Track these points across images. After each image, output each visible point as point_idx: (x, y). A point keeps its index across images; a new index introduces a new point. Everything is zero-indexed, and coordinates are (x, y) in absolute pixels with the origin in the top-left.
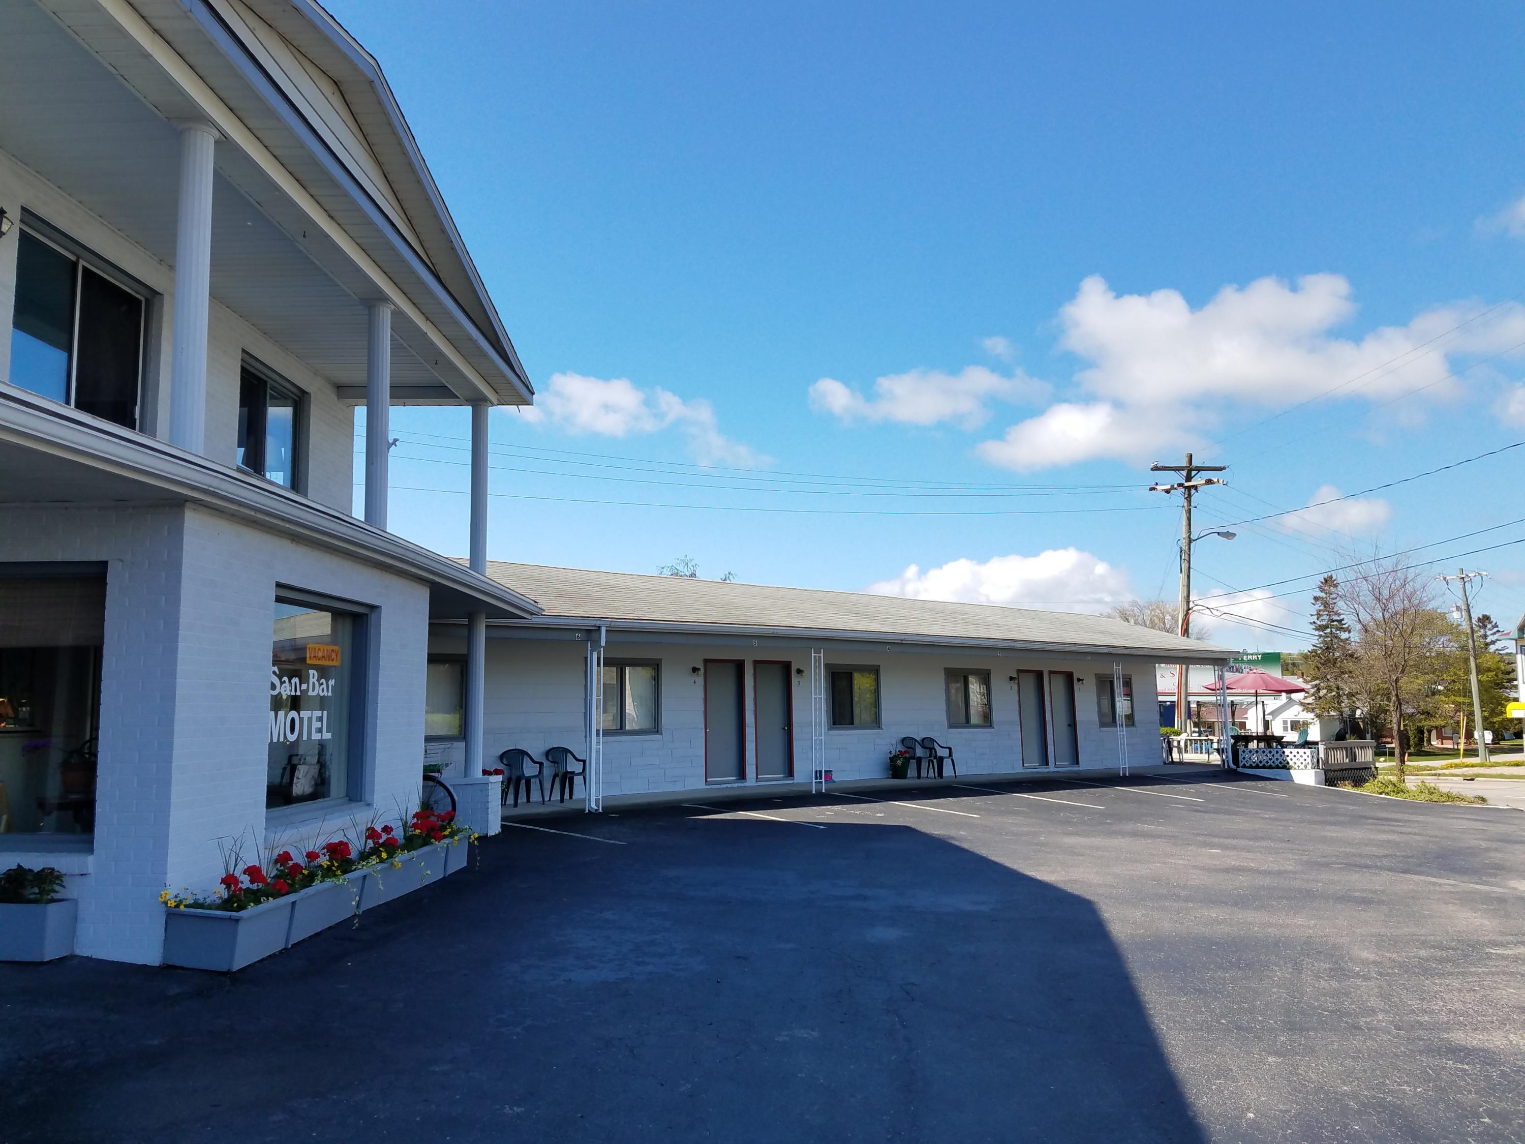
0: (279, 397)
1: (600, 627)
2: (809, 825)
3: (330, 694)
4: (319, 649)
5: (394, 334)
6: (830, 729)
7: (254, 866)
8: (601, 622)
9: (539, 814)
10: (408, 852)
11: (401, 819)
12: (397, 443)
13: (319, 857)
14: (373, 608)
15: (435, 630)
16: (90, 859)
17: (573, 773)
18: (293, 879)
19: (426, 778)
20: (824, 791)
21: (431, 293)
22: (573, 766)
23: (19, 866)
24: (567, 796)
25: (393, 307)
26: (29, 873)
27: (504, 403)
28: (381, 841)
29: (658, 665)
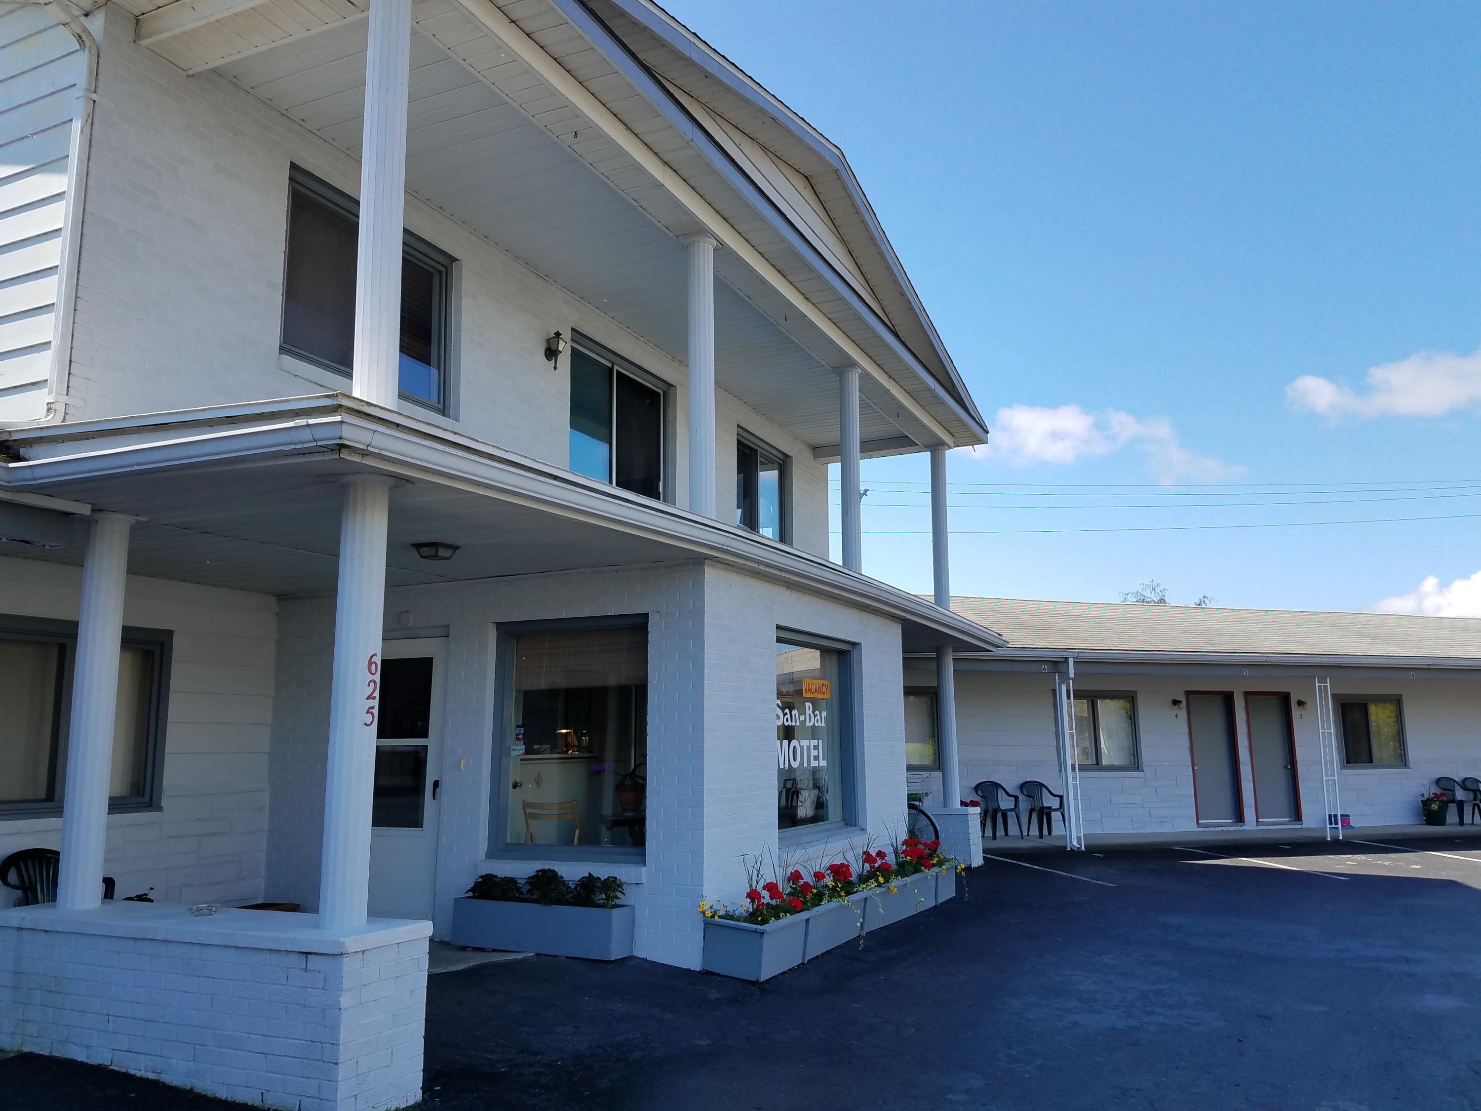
0: (767, 462)
1: (1067, 659)
2: (1328, 875)
3: (823, 725)
4: (812, 684)
5: (862, 395)
6: (1343, 767)
7: (772, 883)
8: (1067, 654)
9: (1019, 849)
10: (902, 878)
11: (892, 845)
12: (867, 493)
13: (825, 877)
14: (854, 644)
15: (909, 664)
16: (643, 869)
17: (1050, 808)
18: (805, 898)
19: (910, 806)
20: (1341, 838)
21: (893, 353)
22: (1050, 802)
23: (590, 874)
24: (1045, 832)
25: (860, 370)
26: (598, 880)
27: (961, 445)
28: (877, 865)
29: (1133, 697)
